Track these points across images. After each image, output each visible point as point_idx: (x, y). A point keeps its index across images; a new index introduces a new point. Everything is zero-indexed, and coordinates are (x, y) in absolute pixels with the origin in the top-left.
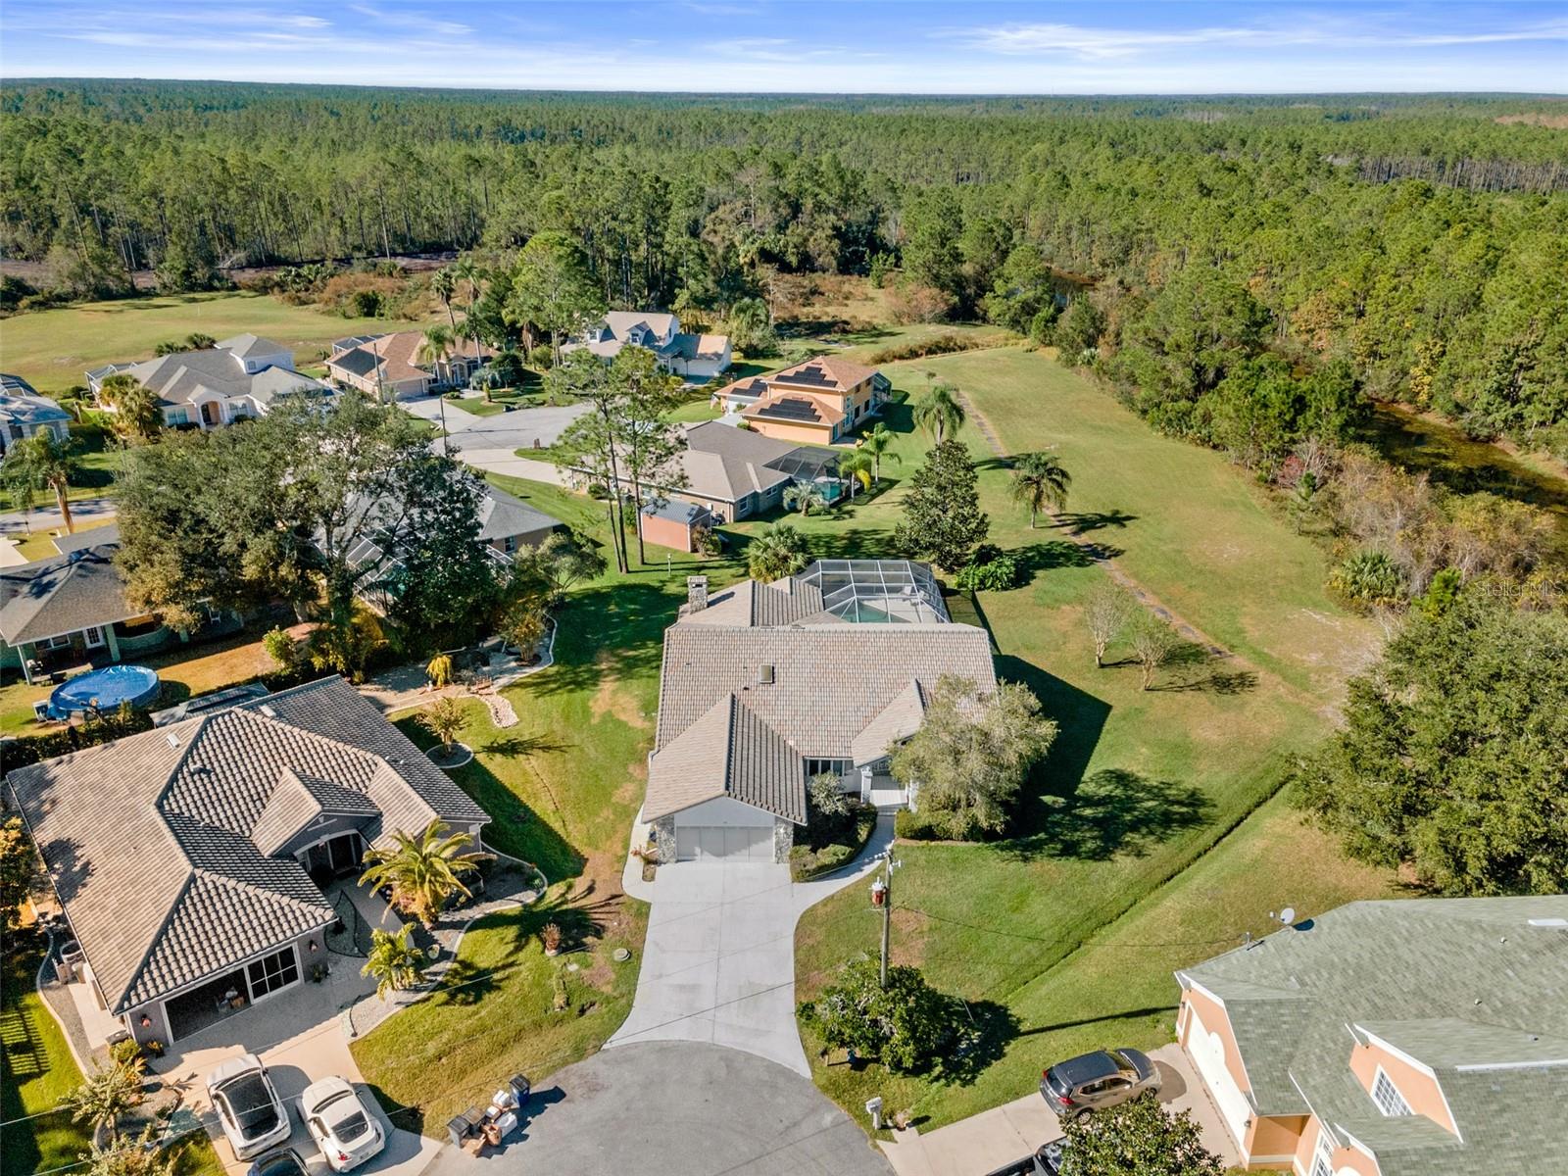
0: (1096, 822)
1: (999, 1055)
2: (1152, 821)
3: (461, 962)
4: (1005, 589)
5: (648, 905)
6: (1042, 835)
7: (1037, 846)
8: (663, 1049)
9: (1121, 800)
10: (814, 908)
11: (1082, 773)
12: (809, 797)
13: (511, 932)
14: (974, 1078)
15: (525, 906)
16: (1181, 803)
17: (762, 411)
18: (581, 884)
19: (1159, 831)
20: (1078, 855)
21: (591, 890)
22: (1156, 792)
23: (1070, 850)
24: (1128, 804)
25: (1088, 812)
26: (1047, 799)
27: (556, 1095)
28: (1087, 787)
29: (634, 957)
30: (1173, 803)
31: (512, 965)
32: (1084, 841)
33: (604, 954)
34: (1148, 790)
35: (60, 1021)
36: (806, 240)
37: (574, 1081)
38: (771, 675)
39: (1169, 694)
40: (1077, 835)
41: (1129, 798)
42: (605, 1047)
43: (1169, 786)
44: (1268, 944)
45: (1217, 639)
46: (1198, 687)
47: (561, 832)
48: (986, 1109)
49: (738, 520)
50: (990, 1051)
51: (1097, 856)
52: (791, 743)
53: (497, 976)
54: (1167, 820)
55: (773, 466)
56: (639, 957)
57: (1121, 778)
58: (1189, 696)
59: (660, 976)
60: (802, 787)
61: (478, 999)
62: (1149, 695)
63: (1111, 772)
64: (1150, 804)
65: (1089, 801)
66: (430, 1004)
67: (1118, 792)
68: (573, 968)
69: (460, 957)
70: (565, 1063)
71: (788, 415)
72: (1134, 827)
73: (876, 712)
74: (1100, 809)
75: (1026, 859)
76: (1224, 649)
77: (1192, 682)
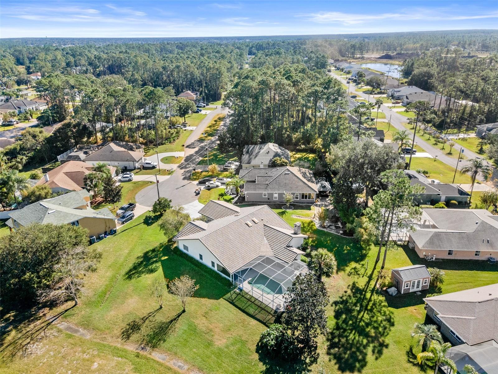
0: (151, 258)
2: (138, 265)
6: (161, 250)
7: (160, 248)
9: (148, 265)
11: (162, 267)
16: (133, 274)
19: (136, 264)
20: (151, 251)
23: (153, 251)
24: (146, 266)
25: (155, 259)
26: (166, 258)
27: (196, 195)
28: (159, 264)
30: (135, 273)
32: (152, 254)
34: (143, 272)
40: (154, 254)
41: (146, 267)
42: (197, 200)
43: (138, 277)
46: (144, 319)
51: (147, 252)
57: (152, 271)
63: (156, 271)
64: (140, 269)
65: (156, 262)
67: (150, 267)
70: (200, 197)
72: (142, 262)
75: (161, 244)
76: (141, 353)
77: (147, 322)
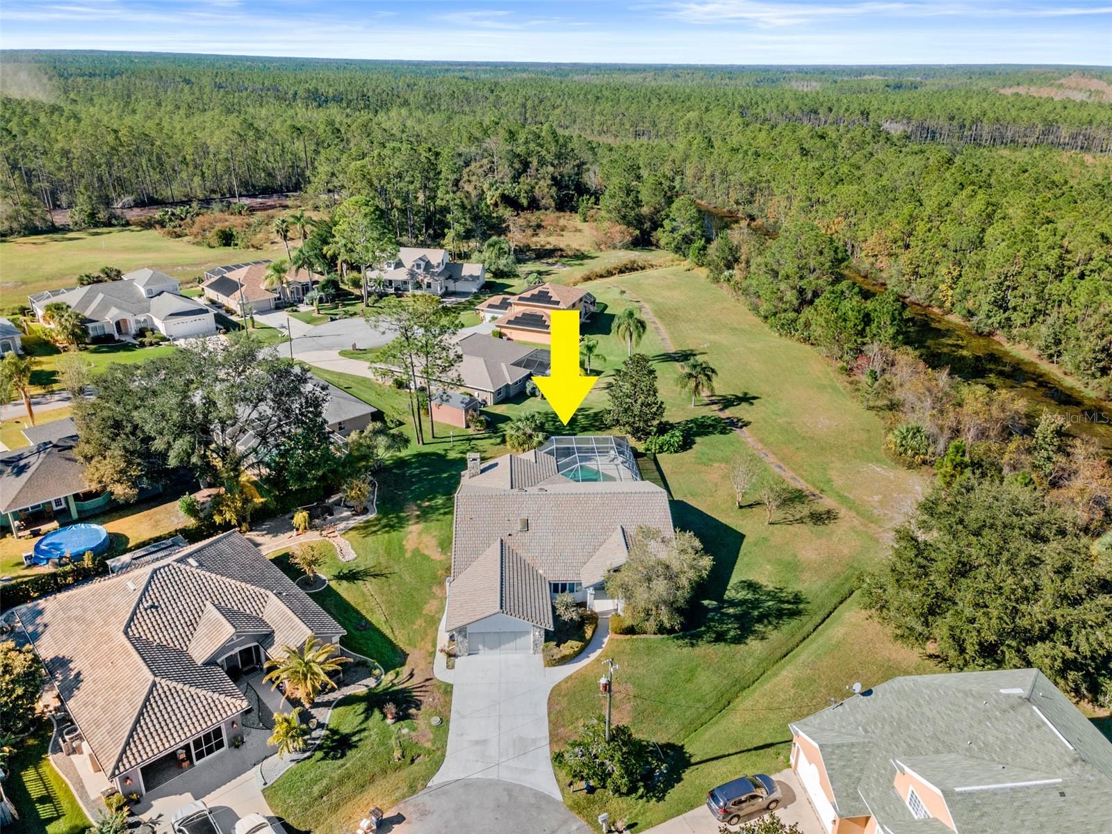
0: (736, 617)
1: (679, 780)
2: (769, 615)
3: (331, 730)
4: (676, 452)
5: (452, 686)
6: (703, 629)
7: (699, 636)
8: (467, 785)
9: (752, 602)
10: (559, 685)
11: (728, 583)
12: (554, 609)
13: (361, 707)
14: (664, 795)
15: (370, 689)
16: (788, 602)
17: (509, 322)
18: (405, 671)
19: (775, 622)
20: (725, 641)
21: (412, 675)
22: (773, 595)
23: (720, 638)
24: (755, 604)
25: (731, 611)
26: (706, 602)
27: (399, 819)
28: (730, 594)
29: (444, 722)
30: (783, 602)
31: (364, 730)
32: (729, 630)
33: (424, 720)
34: (768, 594)
35: (68, 781)
36: (533, 188)
37: (411, 809)
38: (526, 525)
39: (785, 527)
40: (725, 627)
41: (757, 599)
42: (430, 784)
43: (781, 590)
44: (846, 705)
45: (814, 485)
46: (801, 521)
47: (391, 636)
48: (673, 817)
49: (496, 403)
50: (673, 778)
51: (738, 640)
52: (541, 572)
53: (355, 739)
54: (780, 614)
55: (518, 364)
56: (448, 721)
57: (751, 586)
58: (796, 528)
59: (462, 735)
60: (549, 603)
61: (343, 755)
62: (771, 527)
63: (744, 582)
64: (770, 603)
65: (732, 603)
66: (313, 760)
67: (750, 596)
68: (405, 731)
69: (331, 726)
70: (404, 797)
71: (527, 325)
72: (760, 620)
73: (595, 549)
74: (739, 608)
75: (692, 645)
76: (817, 492)
77: (798, 517)
